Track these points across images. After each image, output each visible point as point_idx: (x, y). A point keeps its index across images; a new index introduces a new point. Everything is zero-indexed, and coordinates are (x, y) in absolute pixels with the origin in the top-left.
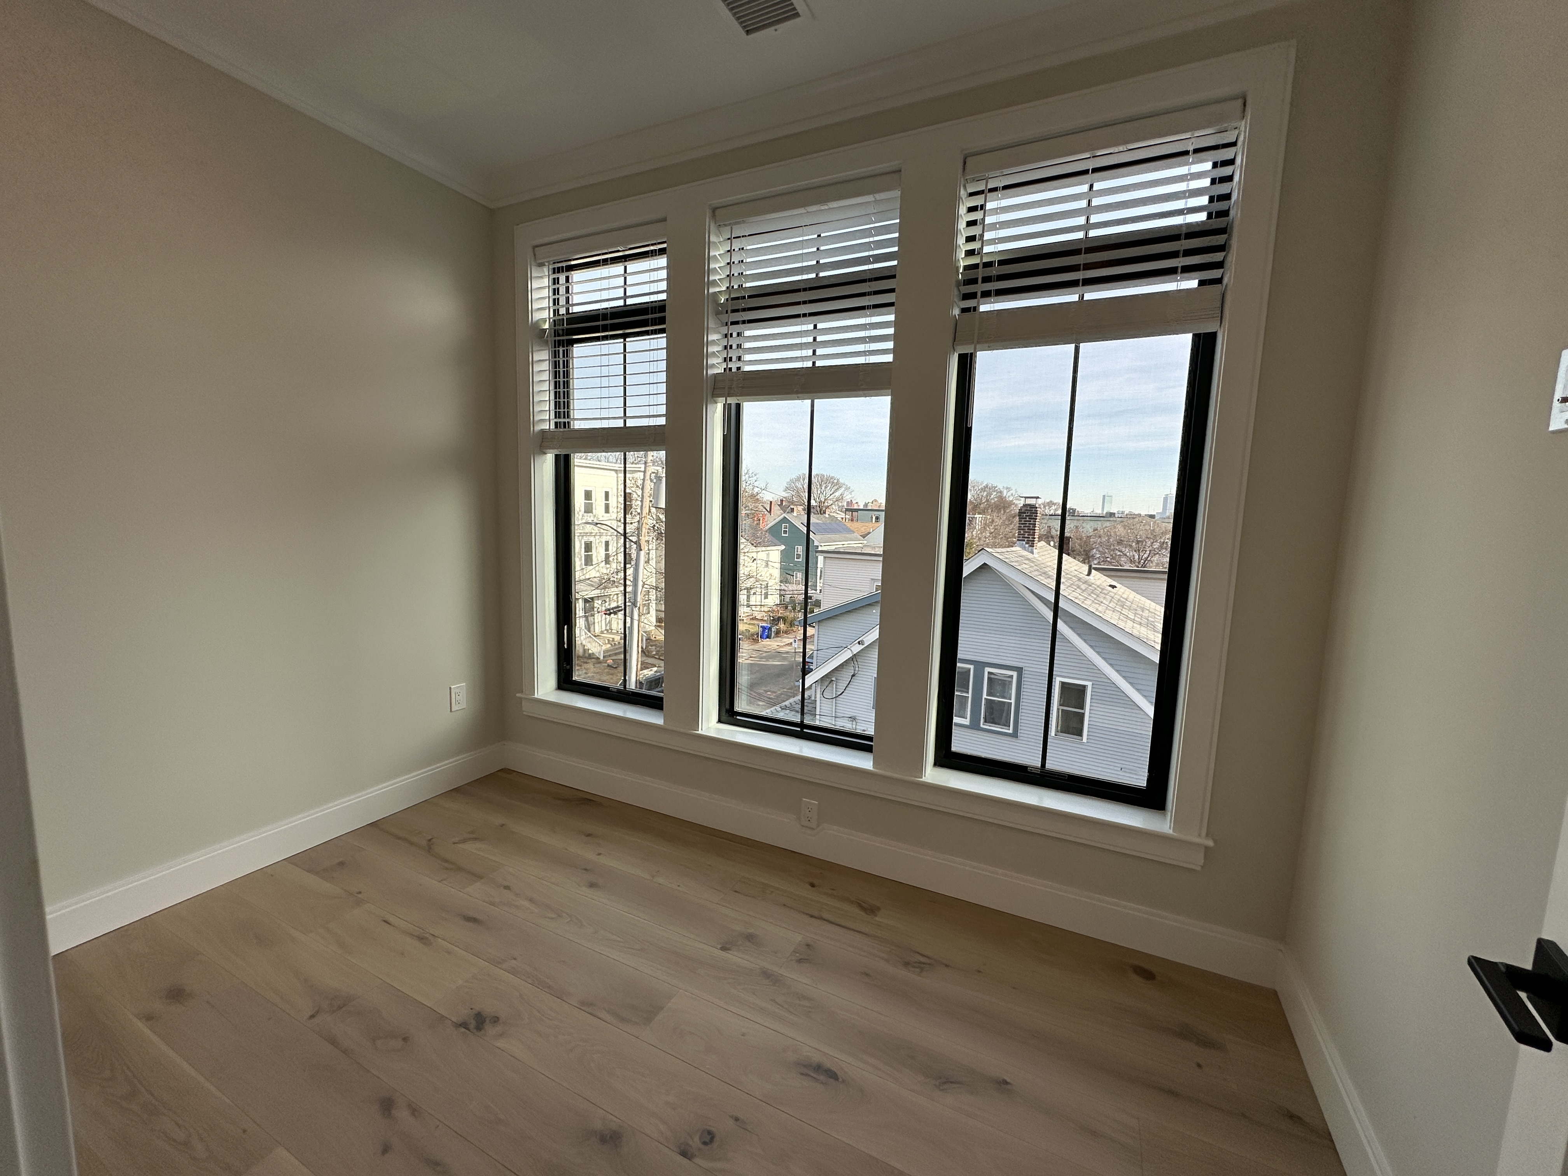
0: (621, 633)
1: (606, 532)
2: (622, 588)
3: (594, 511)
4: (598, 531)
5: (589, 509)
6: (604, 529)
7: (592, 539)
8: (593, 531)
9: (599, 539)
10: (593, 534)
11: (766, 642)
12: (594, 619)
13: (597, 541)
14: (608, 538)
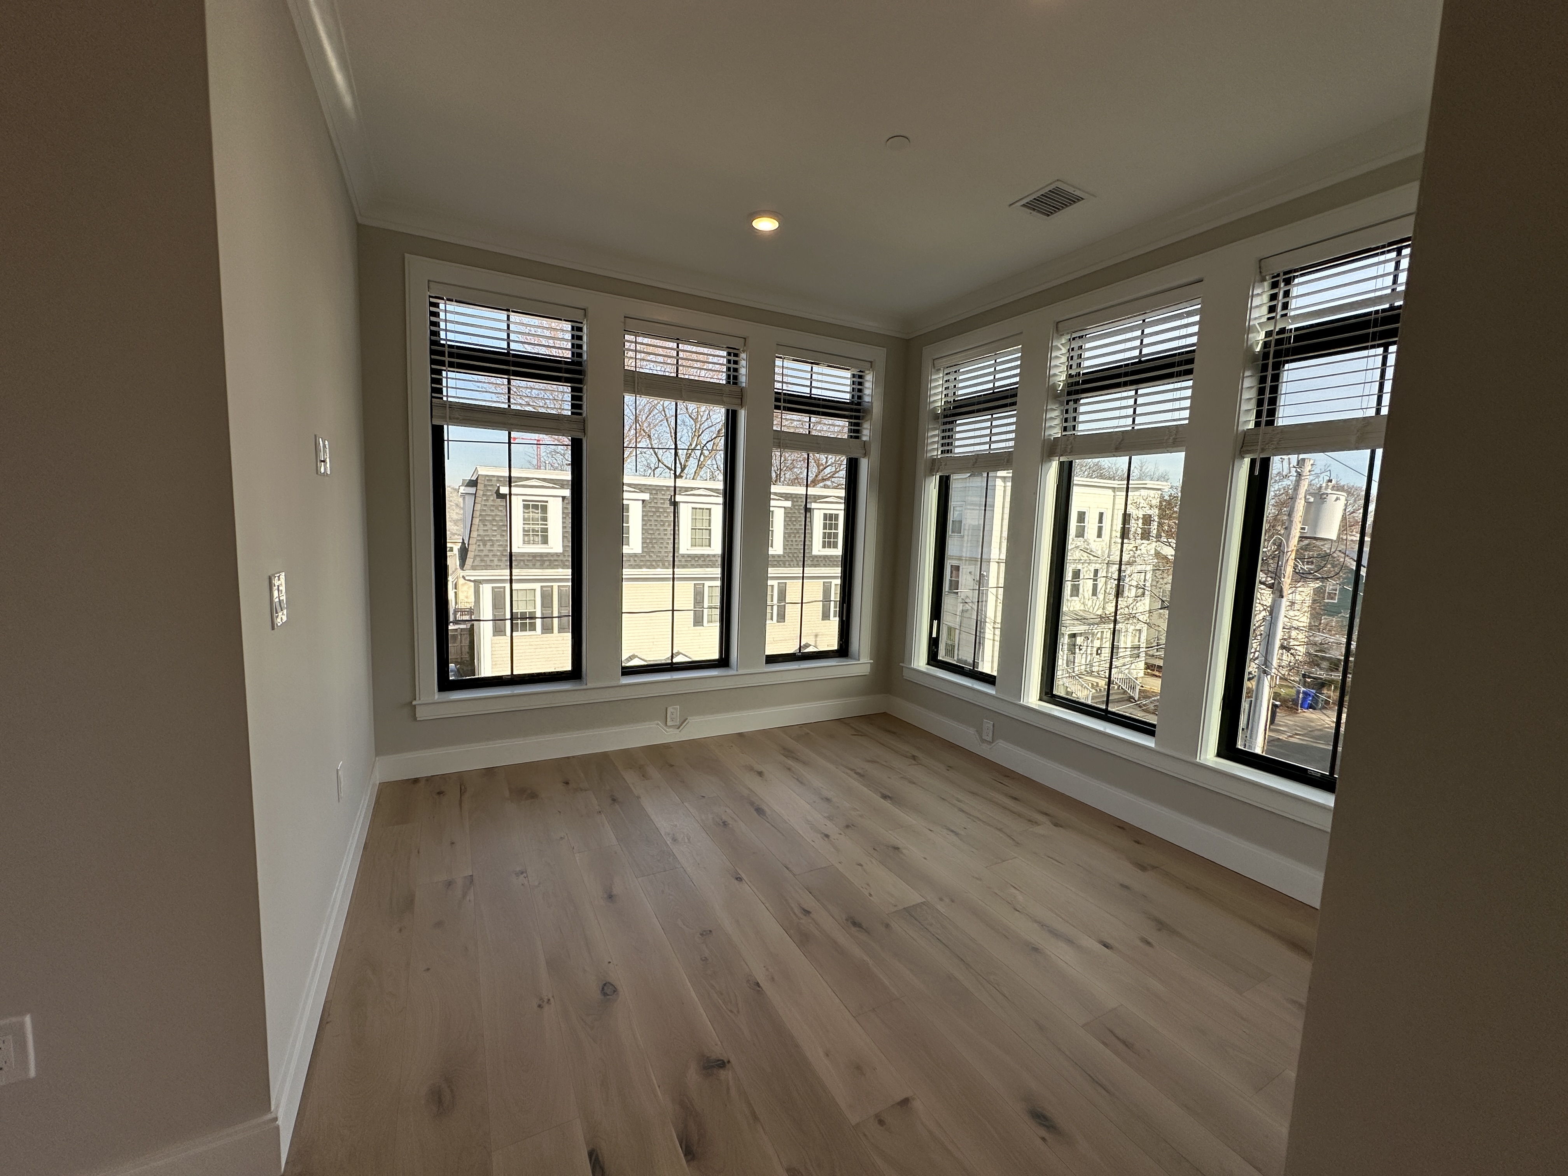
0: (1105, 677)
1: (1096, 558)
2: (1112, 626)
3: (1086, 535)
4: (1087, 558)
5: (1081, 533)
6: (1094, 556)
7: (1079, 567)
8: (1082, 558)
9: (1087, 567)
10: (1082, 561)
11: (1309, 714)
12: (1074, 657)
13: (1086, 569)
14: (1098, 566)
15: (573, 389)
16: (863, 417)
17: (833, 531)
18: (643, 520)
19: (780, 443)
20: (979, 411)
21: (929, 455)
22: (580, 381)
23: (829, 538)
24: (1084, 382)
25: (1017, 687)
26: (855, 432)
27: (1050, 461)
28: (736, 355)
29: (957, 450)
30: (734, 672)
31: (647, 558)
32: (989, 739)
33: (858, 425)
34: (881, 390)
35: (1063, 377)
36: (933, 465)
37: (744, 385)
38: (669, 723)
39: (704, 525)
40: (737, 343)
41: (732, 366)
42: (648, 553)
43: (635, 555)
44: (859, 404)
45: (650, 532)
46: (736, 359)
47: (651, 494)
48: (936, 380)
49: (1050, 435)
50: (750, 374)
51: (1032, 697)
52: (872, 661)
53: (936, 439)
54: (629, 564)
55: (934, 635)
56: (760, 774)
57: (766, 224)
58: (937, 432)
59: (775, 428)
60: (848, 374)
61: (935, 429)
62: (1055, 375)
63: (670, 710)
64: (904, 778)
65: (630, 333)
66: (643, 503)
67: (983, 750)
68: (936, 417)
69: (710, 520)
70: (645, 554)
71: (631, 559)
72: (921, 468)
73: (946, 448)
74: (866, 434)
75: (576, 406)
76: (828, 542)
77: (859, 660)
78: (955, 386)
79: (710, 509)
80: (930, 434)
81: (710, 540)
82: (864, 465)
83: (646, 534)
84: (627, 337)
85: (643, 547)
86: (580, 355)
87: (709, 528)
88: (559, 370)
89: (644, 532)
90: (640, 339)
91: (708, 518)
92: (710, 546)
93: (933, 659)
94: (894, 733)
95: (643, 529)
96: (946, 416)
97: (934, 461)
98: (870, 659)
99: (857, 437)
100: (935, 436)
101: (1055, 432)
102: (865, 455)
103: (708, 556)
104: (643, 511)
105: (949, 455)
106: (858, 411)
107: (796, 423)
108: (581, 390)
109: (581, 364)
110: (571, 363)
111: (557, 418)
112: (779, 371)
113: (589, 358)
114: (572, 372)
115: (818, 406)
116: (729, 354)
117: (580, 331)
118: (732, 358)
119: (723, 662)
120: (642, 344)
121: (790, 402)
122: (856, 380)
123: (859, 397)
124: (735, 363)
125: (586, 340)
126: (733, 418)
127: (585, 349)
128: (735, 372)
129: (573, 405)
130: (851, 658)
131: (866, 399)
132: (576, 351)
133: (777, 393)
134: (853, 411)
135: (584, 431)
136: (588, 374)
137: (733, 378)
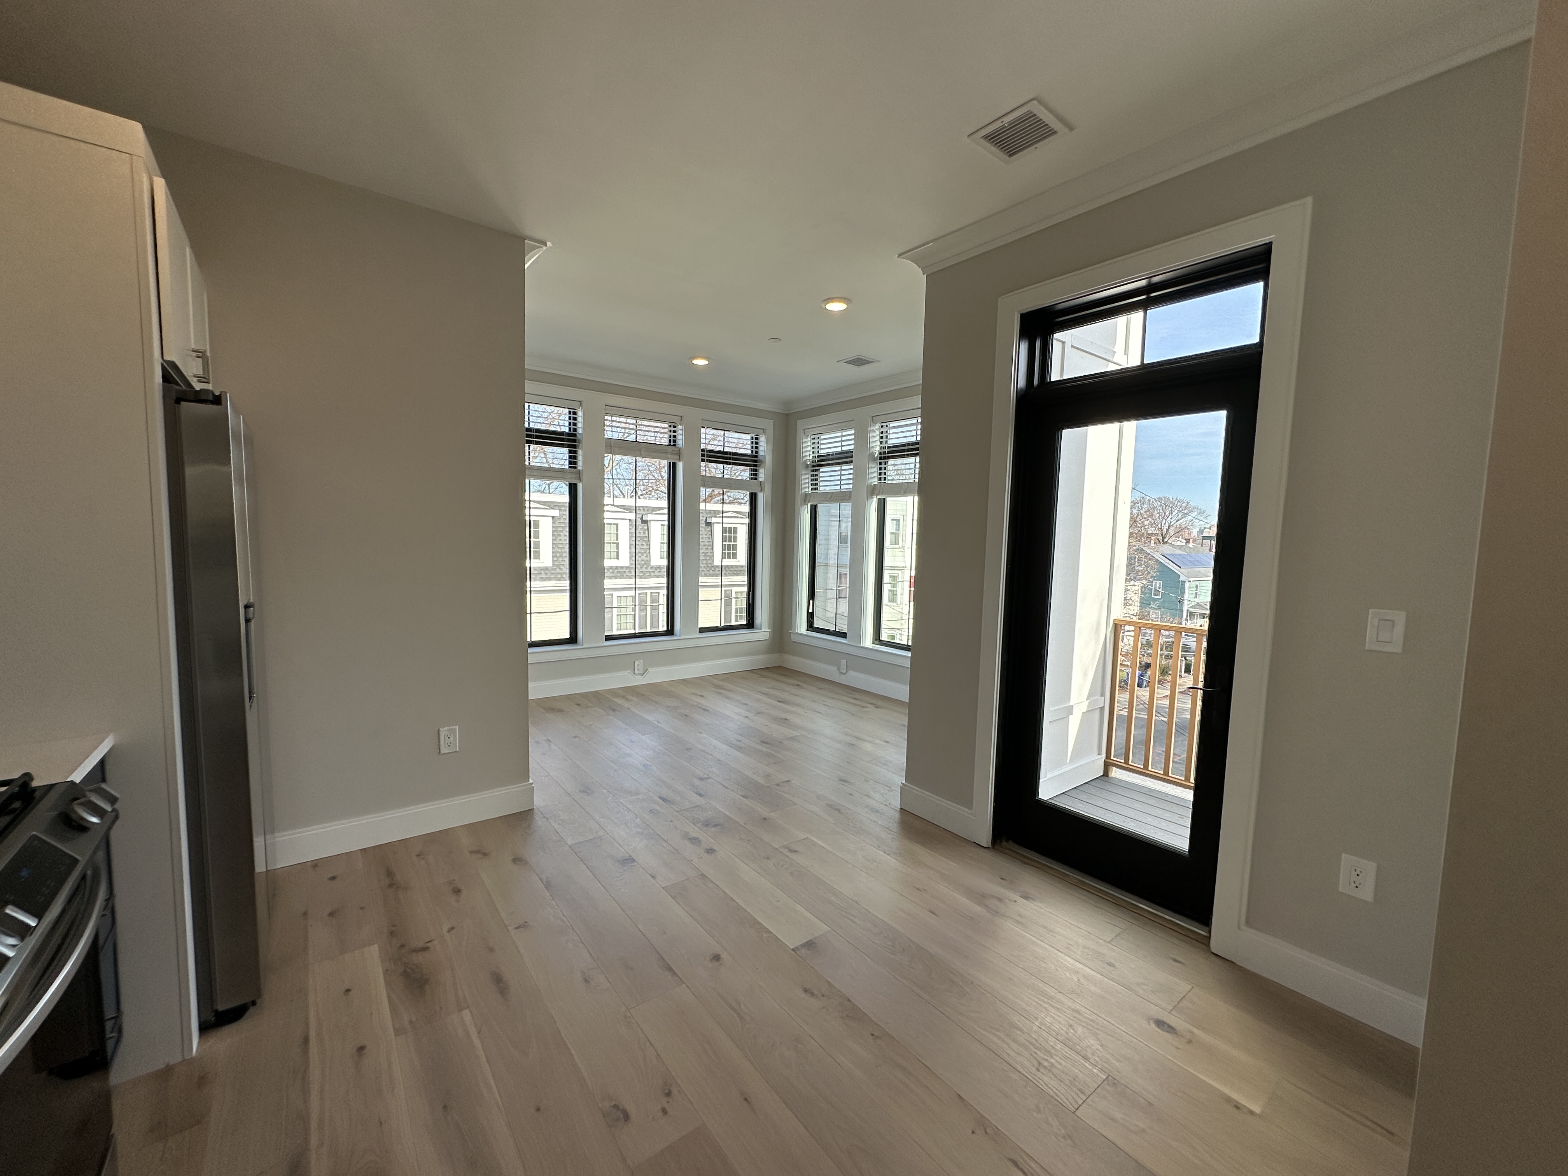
15: (570, 452)
16: (760, 466)
17: (733, 543)
18: (553, 535)
19: (704, 484)
20: (832, 464)
21: (803, 491)
22: (575, 446)
23: (729, 549)
24: (889, 452)
25: (859, 636)
26: (755, 475)
27: (873, 498)
28: (674, 427)
29: (821, 488)
30: (679, 637)
31: (558, 571)
32: (845, 672)
33: (756, 470)
34: (770, 447)
35: (878, 448)
36: (806, 498)
37: (681, 446)
38: (636, 672)
39: (612, 539)
40: (676, 420)
41: (672, 434)
42: (558, 566)
43: (546, 569)
44: (756, 457)
45: (559, 546)
46: (674, 429)
47: (560, 510)
48: (806, 442)
49: (872, 483)
50: (683, 440)
51: (868, 641)
53: (807, 481)
54: (540, 576)
55: (811, 611)
56: (702, 696)
57: (700, 362)
58: (807, 476)
59: (702, 474)
60: (748, 437)
61: (806, 474)
62: (873, 447)
63: (636, 663)
64: (792, 694)
65: (607, 414)
66: (553, 519)
67: (842, 680)
68: (807, 466)
69: (617, 534)
70: (555, 567)
71: (542, 572)
72: (798, 500)
73: (814, 487)
74: (762, 476)
75: (573, 462)
76: (729, 551)
77: (761, 629)
78: (818, 447)
79: (617, 525)
80: (803, 477)
81: (618, 553)
82: (761, 498)
83: (556, 549)
84: (606, 417)
85: (553, 561)
86: (575, 430)
87: (617, 542)
88: (563, 440)
89: (554, 546)
90: (614, 419)
91: (615, 532)
92: (618, 558)
93: (810, 626)
94: (786, 675)
95: (553, 544)
96: (813, 466)
97: (806, 495)
98: (769, 629)
99: (756, 479)
100: (806, 478)
101: (875, 481)
102: (761, 491)
103: (617, 568)
104: (553, 527)
105: (816, 491)
106: (756, 461)
107: (715, 470)
108: (575, 452)
109: (575, 435)
110: (569, 434)
111: (563, 471)
112: (703, 436)
113: (580, 431)
114: (569, 440)
115: (730, 459)
116: (670, 426)
117: (575, 413)
118: (672, 429)
119: (670, 632)
120: (616, 421)
121: (711, 456)
122: (754, 441)
123: (756, 452)
124: (674, 432)
125: (580, 419)
126: (673, 468)
127: (580, 425)
128: (674, 437)
129: (570, 463)
130: (756, 629)
131: (761, 453)
132: (572, 427)
133: (703, 450)
134: (753, 461)
135: (580, 479)
136: (580, 442)
137: (673, 442)
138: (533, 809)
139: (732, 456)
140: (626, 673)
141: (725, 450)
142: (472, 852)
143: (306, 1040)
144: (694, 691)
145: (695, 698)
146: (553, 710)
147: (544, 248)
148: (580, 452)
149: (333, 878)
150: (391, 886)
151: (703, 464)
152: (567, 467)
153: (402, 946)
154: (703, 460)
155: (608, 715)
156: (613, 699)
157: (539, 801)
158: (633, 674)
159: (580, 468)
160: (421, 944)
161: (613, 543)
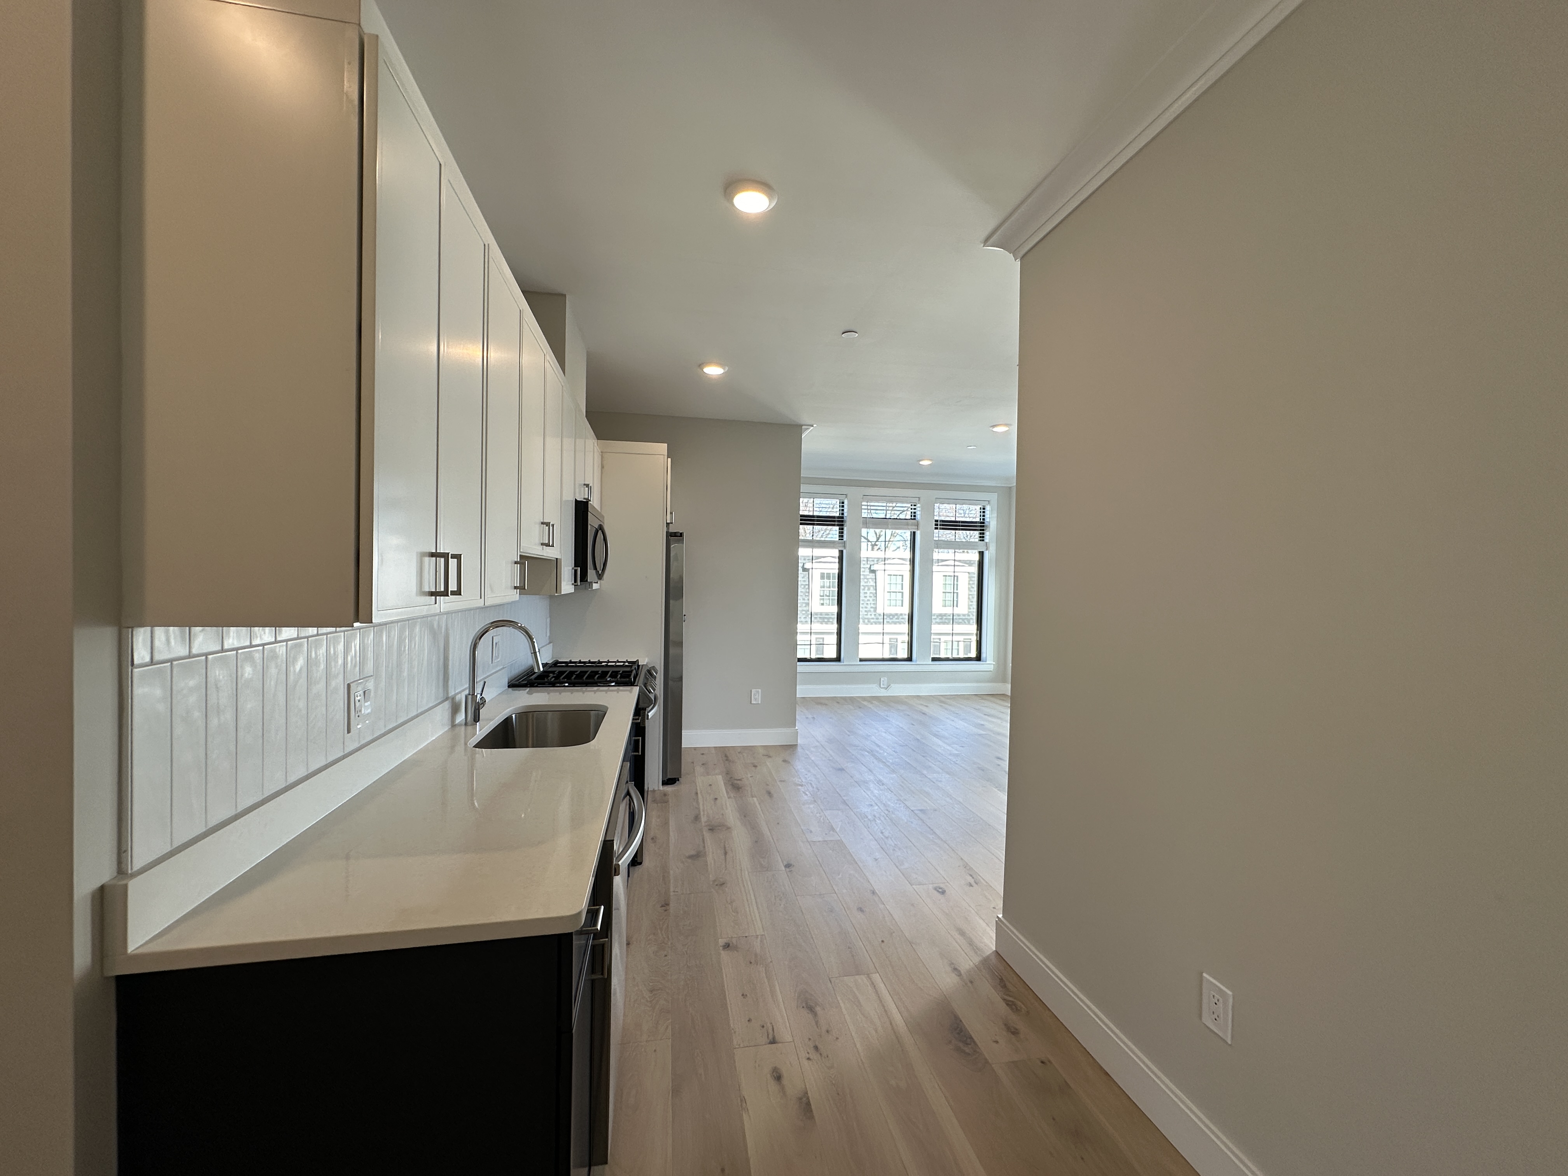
15: (840, 529)
16: (986, 529)
19: (938, 546)
22: (842, 525)
26: (982, 538)
28: (915, 505)
30: (915, 663)
33: (983, 534)
34: (994, 514)
37: (919, 519)
38: (882, 686)
40: (916, 500)
41: (913, 511)
44: (983, 523)
46: (915, 507)
50: (921, 515)
52: (994, 663)
56: (933, 709)
59: (935, 539)
60: (977, 508)
63: (882, 679)
65: (864, 501)
74: (987, 538)
75: (841, 536)
77: (986, 662)
82: (987, 555)
84: (864, 503)
86: (843, 514)
87: (902, 591)
88: (834, 521)
90: (870, 504)
92: (902, 606)
94: (1003, 700)
98: (994, 662)
99: (983, 540)
102: (987, 549)
106: (983, 526)
107: (948, 535)
108: (843, 529)
109: (843, 518)
110: (838, 517)
111: (833, 542)
112: (936, 510)
113: (845, 514)
114: (838, 521)
115: (959, 526)
116: (912, 505)
117: (843, 503)
118: (913, 507)
119: (910, 659)
120: (871, 506)
121: (943, 525)
122: (982, 510)
123: (984, 519)
124: (915, 509)
125: (846, 506)
126: (914, 535)
127: (846, 510)
128: (915, 513)
129: (839, 536)
130: (983, 661)
131: (987, 520)
132: (841, 512)
133: (936, 521)
134: (980, 526)
135: (845, 547)
136: (845, 521)
137: (914, 516)
138: (797, 745)
139: (960, 524)
140: (874, 686)
141: (957, 520)
142: (763, 755)
143: (697, 793)
144: (922, 703)
145: (921, 707)
146: (821, 704)
147: (812, 428)
148: (845, 528)
149: (703, 754)
150: (727, 760)
151: (936, 531)
152: (837, 539)
153: (731, 778)
154: (936, 528)
155: (855, 709)
156: (862, 702)
157: (800, 741)
158: (879, 687)
159: (845, 540)
160: (739, 778)
161: (899, 592)
